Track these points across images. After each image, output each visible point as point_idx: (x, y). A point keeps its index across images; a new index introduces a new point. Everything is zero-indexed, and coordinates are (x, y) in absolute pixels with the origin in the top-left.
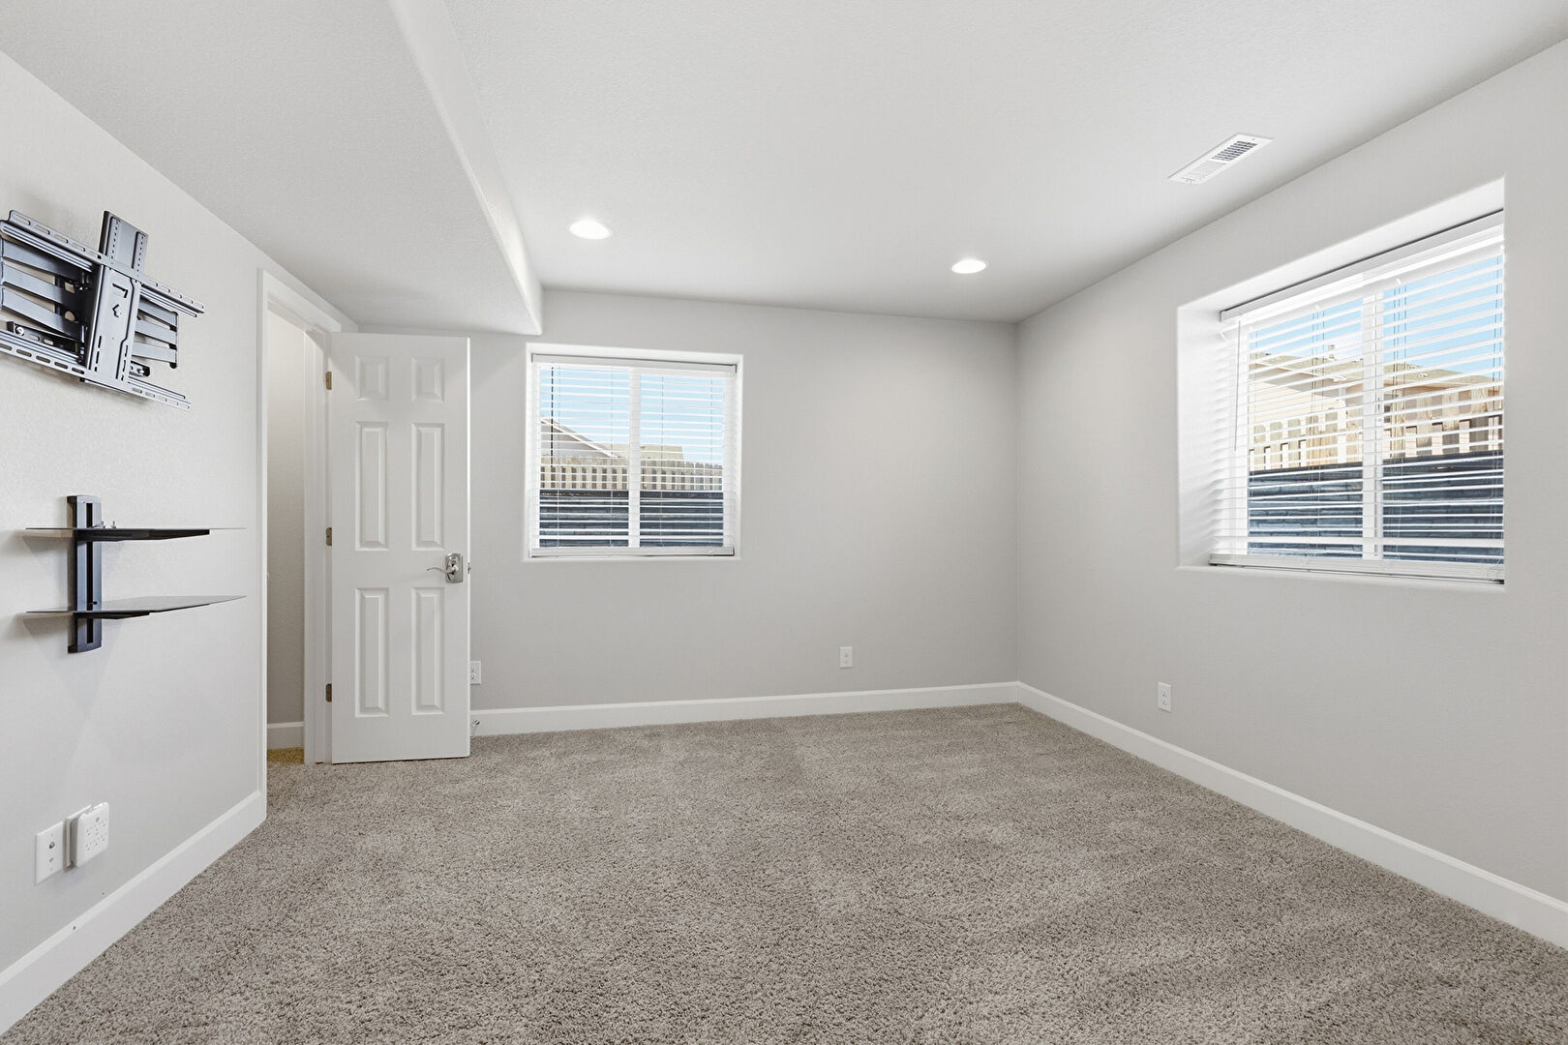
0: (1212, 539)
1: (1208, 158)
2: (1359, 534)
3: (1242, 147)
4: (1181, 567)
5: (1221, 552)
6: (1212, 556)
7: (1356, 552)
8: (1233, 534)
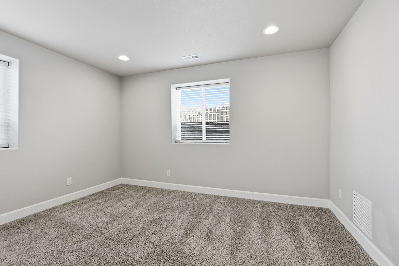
0: (176, 137)
1: (191, 56)
2: (202, 135)
3: (197, 57)
4: (172, 143)
5: (177, 140)
6: (176, 140)
7: (201, 139)
8: (178, 136)
